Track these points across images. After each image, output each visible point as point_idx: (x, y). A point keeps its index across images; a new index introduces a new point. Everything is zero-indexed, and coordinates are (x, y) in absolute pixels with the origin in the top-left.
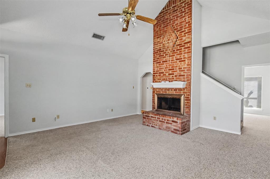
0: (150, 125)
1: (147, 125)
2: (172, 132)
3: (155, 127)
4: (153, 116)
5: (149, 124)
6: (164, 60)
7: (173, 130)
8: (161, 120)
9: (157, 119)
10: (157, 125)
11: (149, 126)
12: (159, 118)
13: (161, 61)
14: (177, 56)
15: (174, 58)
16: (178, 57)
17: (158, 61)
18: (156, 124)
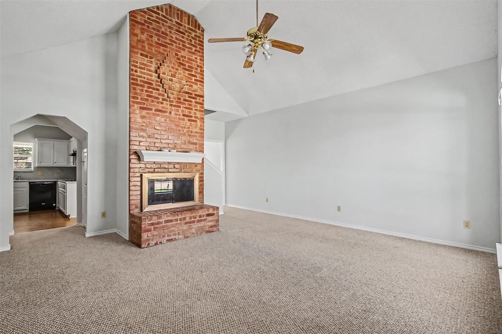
0: (164, 240)
1: (156, 244)
2: (208, 232)
3: (175, 239)
4: (170, 218)
5: (159, 241)
6: (160, 109)
7: (208, 229)
8: (188, 220)
9: (179, 222)
10: (179, 234)
11: (161, 243)
12: (185, 219)
13: (154, 108)
14: (185, 109)
15: (180, 111)
16: (187, 112)
17: (145, 106)
18: (177, 232)
